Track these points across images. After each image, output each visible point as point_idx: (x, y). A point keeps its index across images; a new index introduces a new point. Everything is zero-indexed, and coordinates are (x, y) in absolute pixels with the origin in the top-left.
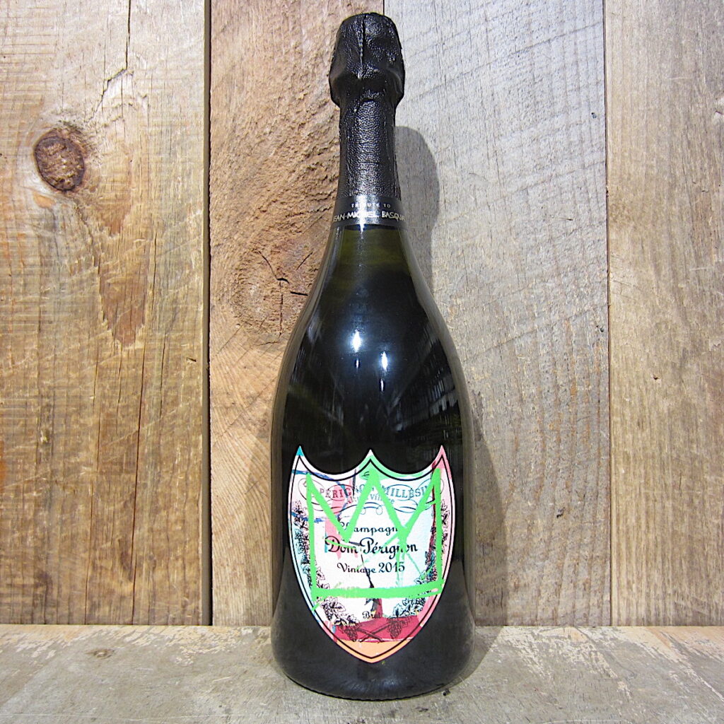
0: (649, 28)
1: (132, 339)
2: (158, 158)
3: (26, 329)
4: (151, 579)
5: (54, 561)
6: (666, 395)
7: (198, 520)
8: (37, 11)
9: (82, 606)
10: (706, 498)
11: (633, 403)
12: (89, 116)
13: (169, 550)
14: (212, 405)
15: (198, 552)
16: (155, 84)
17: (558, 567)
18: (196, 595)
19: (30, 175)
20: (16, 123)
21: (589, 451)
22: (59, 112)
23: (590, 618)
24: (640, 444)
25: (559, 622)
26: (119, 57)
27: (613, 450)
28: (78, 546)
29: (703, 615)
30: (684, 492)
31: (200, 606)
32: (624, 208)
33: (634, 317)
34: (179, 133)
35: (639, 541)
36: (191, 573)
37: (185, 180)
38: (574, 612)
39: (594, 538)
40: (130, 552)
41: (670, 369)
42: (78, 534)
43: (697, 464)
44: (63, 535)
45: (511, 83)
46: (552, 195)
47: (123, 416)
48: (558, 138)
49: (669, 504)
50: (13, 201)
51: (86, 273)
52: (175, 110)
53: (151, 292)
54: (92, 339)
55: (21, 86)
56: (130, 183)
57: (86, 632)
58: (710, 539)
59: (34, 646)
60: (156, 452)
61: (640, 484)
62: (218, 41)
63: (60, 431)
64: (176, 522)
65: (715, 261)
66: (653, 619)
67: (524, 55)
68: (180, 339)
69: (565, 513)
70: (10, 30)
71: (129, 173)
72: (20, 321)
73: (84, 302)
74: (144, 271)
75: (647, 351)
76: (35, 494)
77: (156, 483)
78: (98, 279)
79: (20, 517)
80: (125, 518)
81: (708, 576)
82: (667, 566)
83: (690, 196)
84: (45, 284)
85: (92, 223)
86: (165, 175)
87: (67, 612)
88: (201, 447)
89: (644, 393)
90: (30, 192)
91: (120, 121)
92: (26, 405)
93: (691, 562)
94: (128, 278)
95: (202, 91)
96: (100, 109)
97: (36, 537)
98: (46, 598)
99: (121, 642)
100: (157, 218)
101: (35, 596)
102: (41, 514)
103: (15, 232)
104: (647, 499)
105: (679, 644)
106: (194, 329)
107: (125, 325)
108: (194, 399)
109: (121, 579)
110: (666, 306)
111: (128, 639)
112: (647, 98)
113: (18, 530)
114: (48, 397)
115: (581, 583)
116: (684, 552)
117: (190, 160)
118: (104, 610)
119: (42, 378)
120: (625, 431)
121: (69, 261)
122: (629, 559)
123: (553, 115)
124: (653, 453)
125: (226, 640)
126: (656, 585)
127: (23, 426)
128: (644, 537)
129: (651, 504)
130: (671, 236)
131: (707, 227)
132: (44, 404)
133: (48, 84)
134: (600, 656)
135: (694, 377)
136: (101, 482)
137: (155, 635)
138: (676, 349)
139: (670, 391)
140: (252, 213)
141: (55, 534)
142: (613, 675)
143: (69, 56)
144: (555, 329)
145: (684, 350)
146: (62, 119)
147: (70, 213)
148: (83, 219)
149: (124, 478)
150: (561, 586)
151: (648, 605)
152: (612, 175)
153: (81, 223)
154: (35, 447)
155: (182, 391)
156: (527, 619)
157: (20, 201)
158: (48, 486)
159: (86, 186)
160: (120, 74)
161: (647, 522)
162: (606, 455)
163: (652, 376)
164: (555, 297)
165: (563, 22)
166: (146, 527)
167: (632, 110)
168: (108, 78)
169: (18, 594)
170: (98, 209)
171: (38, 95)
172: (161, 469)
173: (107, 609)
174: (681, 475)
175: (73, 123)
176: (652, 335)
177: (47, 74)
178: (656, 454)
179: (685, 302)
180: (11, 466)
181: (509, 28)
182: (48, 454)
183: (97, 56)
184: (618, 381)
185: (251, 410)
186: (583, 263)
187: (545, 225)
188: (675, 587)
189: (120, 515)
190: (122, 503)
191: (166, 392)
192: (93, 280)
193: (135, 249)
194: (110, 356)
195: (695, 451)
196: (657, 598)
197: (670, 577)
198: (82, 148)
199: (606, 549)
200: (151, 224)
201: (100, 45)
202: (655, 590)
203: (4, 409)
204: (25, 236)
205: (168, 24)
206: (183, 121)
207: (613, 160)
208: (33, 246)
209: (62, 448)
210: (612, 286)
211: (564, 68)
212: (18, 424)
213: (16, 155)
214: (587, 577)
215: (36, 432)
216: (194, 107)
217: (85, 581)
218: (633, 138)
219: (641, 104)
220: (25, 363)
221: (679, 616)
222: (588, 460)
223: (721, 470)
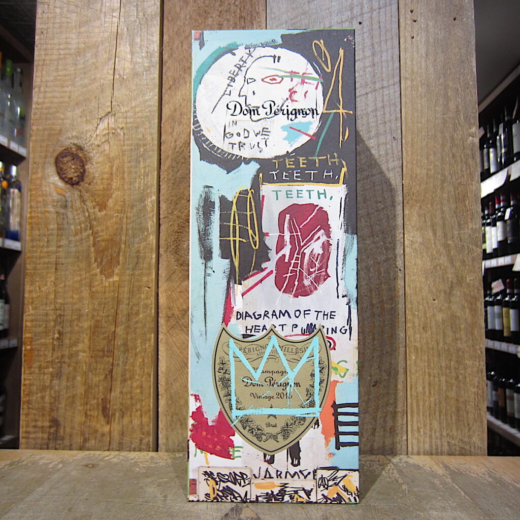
0: (428, 86)
1: (111, 275)
2: (129, 165)
3: (48, 268)
4: (121, 423)
5: (62, 411)
6: (441, 310)
7: (150, 387)
8: (59, 78)
9: (78, 440)
10: (467, 375)
11: (420, 315)
12: (88, 140)
13: (133, 405)
14: (160, 315)
15: (150, 406)
16: (128, 120)
17: (374, 418)
18: (149, 434)
19: (52, 175)
20: (45, 144)
21: (392, 345)
22: (71, 137)
23: (394, 451)
24: (424, 341)
25: (375, 453)
26: (107, 104)
27: (407, 345)
28: (77, 402)
29: (466, 449)
30: (453, 371)
31: (151, 440)
32: (413, 195)
33: (420, 262)
34: (142, 150)
35: (424, 402)
36: (145, 419)
37: (146, 178)
38: (384, 447)
39: (396, 399)
40: (108, 406)
41: (443, 294)
42: (77, 395)
43: (460, 353)
44: (68, 395)
46: (369, 187)
47: (106, 322)
48: (373, 152)
49: (443, 379)
50: (42, 191)
51: (85, 234)
52: (140, 136)
53: (123, 246)
54: (87, 274)
56: (112, 180)
57: (80, 455)
58: (470, 401)
59: (50, 461)
60: (125, 344)
61: (425, 366)
62: (166, 95)
63: (67, 330)
64: (137, 387)
65: (470, 227)
66: (434, 451)
68: (141, 275)
69: (378, 384)
70: (42, 89)
71: (112, 174)
72: (45, 263)
73: (83, 252)
74: (120, 233)
75: (429, 283)
77: (125, 363)
78: (92, 238)
79: (42, 384)
80: (106, 385)
81: (469, 424)
82: (442, 418)
83: (454, 187)
84: (60, 241)
85: (89, 204)
86: (134, 175)
87: (69, 443)
88: (152, 341)
89: (427, 309)
90: (52, 186)
91: (107, 143)
92: (47, 315)
93: (458, 416)
94: (110, 237)
95: (157, 125)
96: (95, 135)
97: (51, 396)
98: (56, 435)
99: (102, 460)
100: (128, 201)
101: (49, 433)
102: (54, 382)
103: (43, 209)
104: (429, 376)
105: (447, 466)
106: (149, 268)
107: (107, 268)
108: (149, 311)
109: (102, 423)
110: (440, 255)
111: (106, 458)
112: (427, 128)
113: (40, 392)
114: (60, 310)
115: (388, 428)
116: (454, 409)
117: (148, 166)
118: (92, 443)
119: (57, 298)
120: (415, 333)
121: (75, 227)
122: (418, 413)
123: (369, 139)
124: (433, 347)
125: (166, 460)
126: (435, 430)
127: (44, 327)
128: (427, 400)
129: (432, 378)
130: (443, 212)
131: (465, 206)
132: (58, 314)
133: (65, 121)
134: (395, 471)
135: (458, 299)
136: (92, 363)
137: (123, 456)
138: (446, 281)
139: (443, 308)
140: (185, 198)
141: (62, 395)
142: (400, 481)
143: (77, 104)
144: (371, 269)
145: (452, 282)
146: (72, 141)
147: (76, 198)
148: (84, 201)
149: (105, 360)
150: (375, 430)
151: (431, 443)
152: (406, 174)
153: (83, 204)
154: (51, 340)
155: (141, 307)
157: (46, 191)
159: (86, 181)
160: (107, 115)
161: (430, 390)
162: (403, 347)
163: (432, 298)
164: (371, 249)
165: (375, 82)
166: (118, 390)
167: (418, 135)
168: (100, 117)
169: (39, 432)
170: (93, 196)
171: (58, 127)
172: (128, 354)
173: (94, 442)
174: (451, 360)
175: (79, 144)
176: (432, 273)
177: (64, 115)
178: (435, 347)
179: (452, 252)
180: (36, 353)
182: (59, 345)
183: (94, 104)
184: (411, 302)
185: (183, 319)
186: (388, 228)
187: (365, 205)
188: (448, 432)
189: (102, 383)
190: (104, 376)
191: (132, 307)
192: (89, 238)
193: (114, 220)
194: (98, 285)
195: (459, 346)
196: (436, 439)
197: (445, 425)
198: (83, 159)
199: (404, 406)
200: (124, 204)
201: (96, 97)
202: (435, 433)
203: (33, 318)
204: (48, 212)
205: (136, 85)
206: (145, 142)
207: (406, 166)
208: (53, 218)
209: (68, 341)
210: (406, 243)
211: (376, 110)
212: (42, 326)
213: (44, 163)
214: (392, 424)
215: (52, 331)
216: (151, 134)
217: (81, 424)
218: (419, 152)
219: (423, 131)
220: (47, 289)
221: (450, 449)
222: (392, 350)
223: (476, 357)
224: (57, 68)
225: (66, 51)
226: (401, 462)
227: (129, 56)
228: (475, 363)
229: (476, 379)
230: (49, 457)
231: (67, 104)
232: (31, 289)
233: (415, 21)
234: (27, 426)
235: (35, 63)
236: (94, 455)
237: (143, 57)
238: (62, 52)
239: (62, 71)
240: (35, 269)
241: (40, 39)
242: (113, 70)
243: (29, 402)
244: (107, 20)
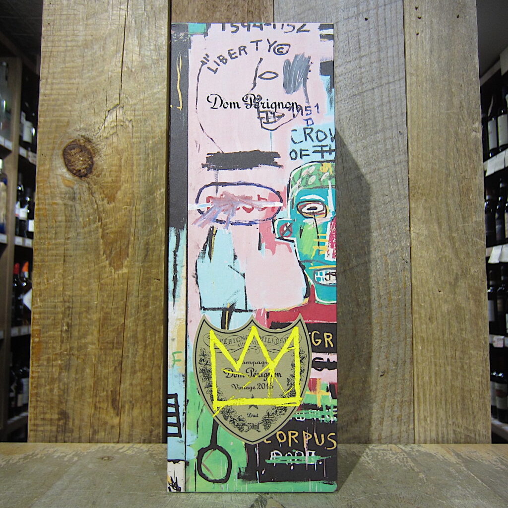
0: (432, 81)
1: (120, 267)
2: (138, 157)
3: (56, 260)
4: (131, 415)
5: (70, 404)
6: (446, 301)
7: (160, 378)
8: (66, 69)
9: (88, 432)
10: (471, 365)
11: (426, 306)
12: (96, 132)
13: (142, 397)
15: (160, 398)
16: (137, 113)
17: (382, 407)
18: (159, 425)
19: (60, 167)
20: (53, 136)
21: (399, 336)
22: (78, 129)
23: (402, 439)
24: (431, 331)
25: (383, 442)
26: (115, 97)
27: (414, 335)
28: (86, 394)
29: (471, 437)
30: (458, 361)
31: (161, 432)
32: (419, 188)
33: (426, 254)
34: (151, 142)
35: (431, 391)
36: (155, 411)
37: (155, 170)
38: (392, 435)
39: (403, 389)
40: (118, 398)
41: (448, 286)
42: (86, 387)
43: (465, 344)
44: (77, 387)
45: (350, 114)
46: (376, 180)
47: (115, 314)
48: (379, 146)
49: (449, 368)
50: (50, 183)
51: (94, 226)
52: (149, 129)
53: (133, 238)
54: (96, 267)
56: (121, 172)
57: (94, 447)
58: (474, 390)
59: (64, 454)
60: (135, 336)
61: (431, 356)
63: (76, 323)
64: (147, 379)
65: (474, 220)
66: (440, 440)
67: (358, 97)
68: (151, 267)
69: (385, 374)
70: (49, 81)
71: (120, 166)
72: (52, 256)
73: (92, 244)
74: (129, 225)
75: (434, 274)
76: (59, 362)
77: (134, 355)
78: (100, 230)
79: (50, 376)
80: (115, 377)
81: (473, 413)
82: (448, 406)
83: (458, 181)
84: (68, 233)
85: (97, 196)
86: (143, 168)
87: (78, 436)
88: (162, 333)
89: (433, 300)
90: (60, 178)
91: (115, 135)
92: (55, 307)
93: (463, 404)
94: (119, 229)
95: (165, 117)
96: (103, 127)
97: (60, 388)
98: (65, 427)
99: (117, 452)
100: (137, 193)
101: (58, 426)
102: (63, 374)
103: (50, 201)
104: (436, 365)
105: (457, 453)
106: (159, 261)
107: (117, 260)
108: (158, 303)
109: (112, 415)
110: (445, 248)
111: (121, 451)
112: (432, 123)
113: (48, 384)
114: (69, 302)
115: (395, 417)
116: (459, 398)
117: (157, 158)
118: (101, 435)
119: (65, 291)
120: (421, 323)
121: (83, 219)
122: (425, 402)
123: (376, 133)
124: (439, 337)
126: (442, 419)
127: (53, 320)
128: (434, 389)
129: (438, 368)
130: (447, 205)
131: (469, 200)
132: (66, 306)
133: (72, 113)
134: (409, 460)
135: (463, 290)
136: (101, 355)
137: (137, 448)
138: (451, 273)
139: (448, 299)
141: (71, 387)
142: (416, 469)
143: (85, 96)
144: (378, 261)
145: (457, 274)
146: (80, 133)
147: (84, 190)
148: (92, 193)
149: (115, 352)
150: (383, 419)
151: (437, 431)
152: (412, 168)
153: (91, 196)
154: (60, 333)
155: (151, 299)
156: (363, 440)
157: (54, 182)
158: (68, 357)
159: (94, 173)
160: (115, 107)
161: (436, 380)
162: (410, 338)
163: (437, 290)
164: (378, 242)
165: (381, 78)
166: (128, 382)
167: (423, 130)
168: (108, 109)
169: (47, 425)
170: (101, 188)
171: (66, 119)
172: (138, 346)
173: (103, 434)
174: (456, 350)
175: (86, 136)
176: (437, 264)
177: (71, 107)
178: (441, 337)
179: (457, 245)
180: (44, 345)
181: (349, 81)
182: (68, 337)
183: (102, 96)
184: (417, 294)
186: (395, 221)
188: (454, 420)
189: (112, 374)
190: (113, 368)
191: (141, 299)
192: (97, 230)
193: (123, 212)
194: (107, 277)
195: (464, 336)
196: (442, 427)
197: (450, 414)
198: (92, 151)
199: (411, 396)
200: (134, 197)
201: (104, 90)
202: (441, 421)
203: (42, 310)
204: (57, 204)
205: (145, 78)
206: (153, 135)
207: (412, 160)
208: (61, 210)
209: (76, 334)
210: (413, 235)
212: (50, 319)
213: (52, 155)
214: (399, 413)
215: (61, 324)
216: (160, 127)
217: (90, 416)
218: (424, 146)
219: (428, 126)
220: (55, 281)
221: (456, 438)
222: (399, 341)
223: (480, 347)
224: (65, 60)
225: (74, 43)
226: (413, 451)
227: (137, 49)
228: (480, 353)
229: (481, 369)
230: (63, 450)
231: (75, 96)
232: (38, 281)
233: (420, 18)
234: (35, 419)
235: (42, 55)
236: (108, 447)
237: (151, 50)
238: (69, 44)
239: (69, 62)
240: (43, 261)
241: (47, 31)
242: (121, 63)
243: (37, 395)
244: (114, 12)
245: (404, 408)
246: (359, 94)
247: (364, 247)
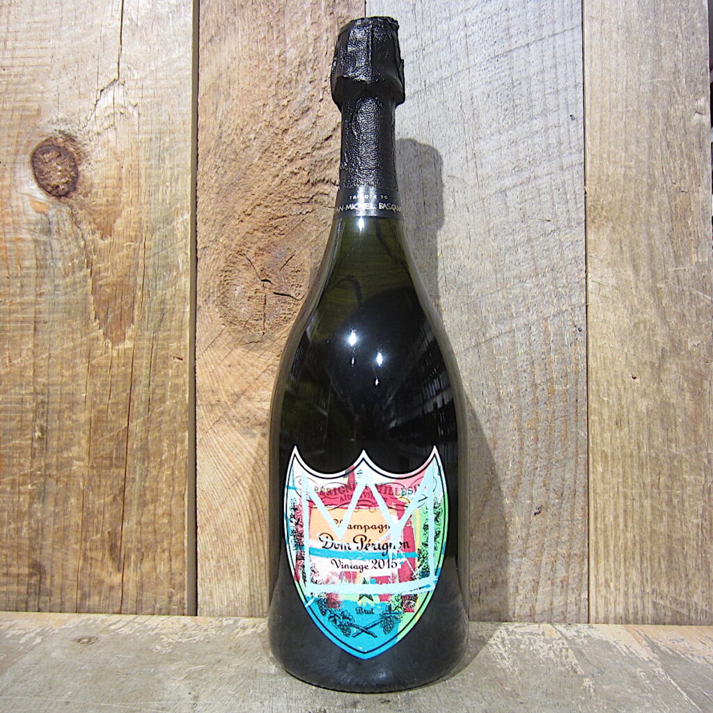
0: (628, 31)
1: (121, 338)
2: (147, 164)
3: (22, 329)
4: (139, 570)
5: (48, 551)
6: (644, 394)
7: (184, 514)
8: (35, 25)
9: (73, 595)
10: (685, 496)
11: (611, 402)
12: (82, 125)
13: (156, 542)
14: (199, 402)
15: (183, 545)
16: (145, 93)
17: (536, 565)
18: (182, 587)
19: (27, 182)
20: (15, 132)
21: (566, 450)
23: (568, 616)
24: (618, 443)
25: (537, 620)
26: (111, 67)
27: (590, 449)
28: (70, 538)
29: (682, 615)
30: (662, 491)
31: (186, 597)
32: (602, 208)
33: (612, 317)
34: (168, 140)
35: (617, 539)
36: (176, 565)
37: (174, 184)
38: (552, 609)
39: (571, 535)
40: (119, 543)
41: (649, 369)
42: (70, 526)
43: (676, 463)
44: (56, 526)
45: (489, 87)
46: (531, 196)
47: (113, 413)
48: (537, 140)
49: (647, 503)
50: (11, 206)
51: (79, 275)
52: (164, 118)
53: (140, 293)
54: (84, 338)
55: (20, 97)
56: (121, 188)
58: (689, 539)
59: (23, 632)
60: (144, 448)
61: (618, 483)
62: (206, 52)
63: (54, 426)
64: (163, 516)
65: (695, 260)
66: (631, 617)
67: (503, 59)
68: (167, 339)
69: (543, 511)
70: (9, 44)
71: (120, 179)
72: (17, 321)
73: (77, 303)
74: (134, 273)
75: (626, 350)
76: (29, 487)
77: (144, 477)
78: (90, 281)
79: (16, 509)
80: (115, 511)
81: (687, 575)
82: (645, 564)
83: (669, 197)
84: (40, 286)
85: (85, 227)
86: (154, 181)
87: (59, 601)
88: (187, 443)
89: (622, 392)
90: (27, 198)
91: (112, 129)
92: (22, 402)
93: (670, 561)
94: (119, 280)
95: (190, 99)
96: (93, 118)
97: (31, 528)
98: (40, 588)
99: (106, 630)
100: (147, 222)
101: (30, 585)
102: (35, 506)
103: (13, 236)
104: (625, 497)
105: (653, 642)
106: (181, 329)
107: (115, 328)
108: (180, 396)
109: (110, 569)
110: (645, 306)
111: (113, 627)
112: (626, 100)
113: (14, 521)
114: (43, 394)
115: (558, 581)
116: (663, 551)
117: (178, 166)
118: (94, 600)
119: (37, 376)
120: (603, 430)
121: (63, 264)
122: (607, 557)
123: (532, 118)
124: (632, 452)
125: (206, 630)
126: (634, 584)
127: (18, 422)
128: (622, 536)
129: (629, 502)
130: (650, 237)
131: (687, 226)
132: (39, 401)
133: (45, 95)
134: (571, 653)
135: (673, 376)
136: (94, 475)
137: (139, 624)
138: (655, 348)
139: (649, 391)
140: (237, 217)
141: (48, 526)
142: (580, 671)
143: (64, 67)
144: (533, 328)
145: (663, 349)
146: (58, 128)
147: (65, 218)
148: (77, 223)
149: (114, 472)
150: (538, 583)
151: (626, 604)
152: (591, 176)
153: (75, 227)
154: (30, 442)
155: (169, 389)
156: (505, 615)
157: (17, 206)
158: (42, 480)
159: (79, 191)
160: (112, 84)
161: (626, 521)
162: (584, 453)
163: (630, 375)
164: (533, 297)
165: (542, 26)
166: (134, 519)
167: (610, 111)
168: (101, 88)
169: (13, 583)
170: (91, 214)
171: (35, 106)
172: (148, 464)
173: (97, 598)
174: (659, 474)
175: (67, 132)
176: (630, 335)
177: (43, 85)
178: (635, 453)
179: (664, 302)
180: (7, 460)
181: (489, 33)
182: (42, 449)
183: (91, 67)
184: (596, 381)
185: (235, 408)
186: (561, 263)
187: (523, 225)
188: (654, 586)
189: (109, 507)
190: (112, 496)
191: (154, 390)
192: (86, 282)
193: (125, 252)
194: (101, 355)
195: (674, 451)
196: (635, 597)
197: (649, 576)
198: (76, 155)
199: (584, 546)
200: (141, 227)
201: (93, 56)
202: (633, 589)
203: (2, 406)
204: (22, 240)
205: (158, 35)
206: (172, 128)
207: (592, 162)
208: (29, 250)
209: (55, 443)
210: (590, 286)
211: (543, 71)
212: (14, 420)
213: (14, 163)
214: (565, 574)
215: (31, 428)
216: (182, 115)
217: (77, 571)
218: (612, 139)
219: (619, 105)
220: (22, 361)
221: (657, 615)
222: (565, 458)
223: (700, 469)
224: (33, 10)
226: (579, 637)
228: (699, 477)
229: (700, 504)
236: (96, 621)
239: (40, 14)
240: (2, 330)
242: (120, 12)
245: (572, 566)
246: (505, 54)
247: (510, 305)
